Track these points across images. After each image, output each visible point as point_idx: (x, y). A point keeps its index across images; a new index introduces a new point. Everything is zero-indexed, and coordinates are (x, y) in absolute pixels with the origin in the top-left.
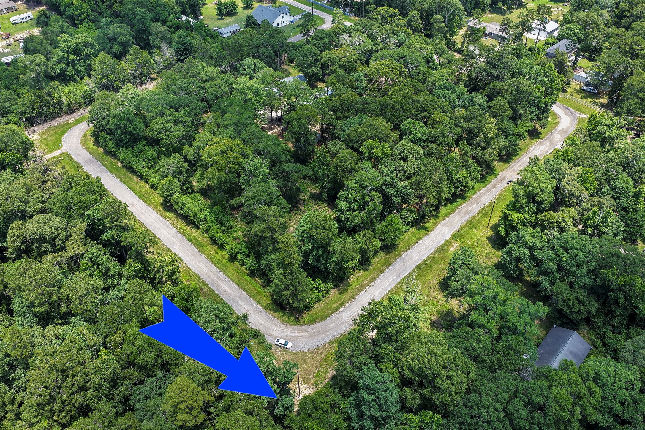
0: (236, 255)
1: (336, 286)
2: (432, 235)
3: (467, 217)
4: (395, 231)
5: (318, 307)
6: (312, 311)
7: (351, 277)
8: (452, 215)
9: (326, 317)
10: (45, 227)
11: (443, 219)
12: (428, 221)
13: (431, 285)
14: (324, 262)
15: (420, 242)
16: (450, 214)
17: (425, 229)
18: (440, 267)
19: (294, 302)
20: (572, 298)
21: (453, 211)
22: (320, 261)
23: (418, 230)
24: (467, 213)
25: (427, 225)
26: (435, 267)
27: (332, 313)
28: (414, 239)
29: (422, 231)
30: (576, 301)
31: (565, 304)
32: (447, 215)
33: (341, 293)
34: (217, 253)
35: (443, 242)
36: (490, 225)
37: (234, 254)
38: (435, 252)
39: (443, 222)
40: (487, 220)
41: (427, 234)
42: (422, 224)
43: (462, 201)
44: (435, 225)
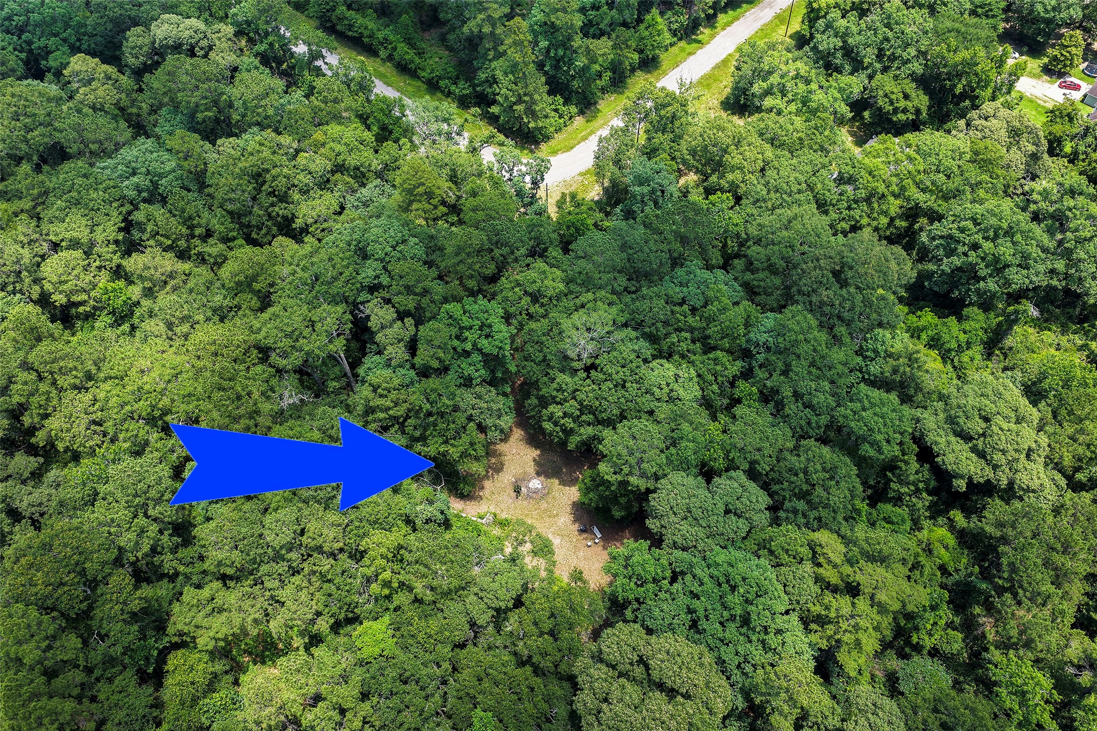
0: (437, 82)
1: (581, 113)
2: (708, 48)
3: (758, 25)
4: (659, 35)
5: (558, 137)
6: (552, 143)
7: (600, 102)
8: (735, 23)
9: (572, 148)
10: (180, 29)
11: (723, 29)
12: (702, 33)
13: (710, 105)
14: (565, 68)
15: (692, 57)
16: (732, 22)
17: (699, 42)
18: (722, 85)
19: (529, 122)
20: (895, 90)
21: (737, 19)
22: (560, 68)
23: (689, 44)
24: (756, 20)
25: (700, 37)
26: (715, 85)
27: (579, 143)
28: (684, 54)
29: (695, 45)
30: (901, 95)
31: (887, 100)
32: (728, 24)
33: (587, 121)
34: (409, 84)
35: (724, 56)
36: (788, 34)
37: (435, 80)
38: (714, 68)
39: (723, 33)
40: (784, 27)
41: (701, 48)
42: (693, 37)
43: (749, 6)
44: (713, 37)
